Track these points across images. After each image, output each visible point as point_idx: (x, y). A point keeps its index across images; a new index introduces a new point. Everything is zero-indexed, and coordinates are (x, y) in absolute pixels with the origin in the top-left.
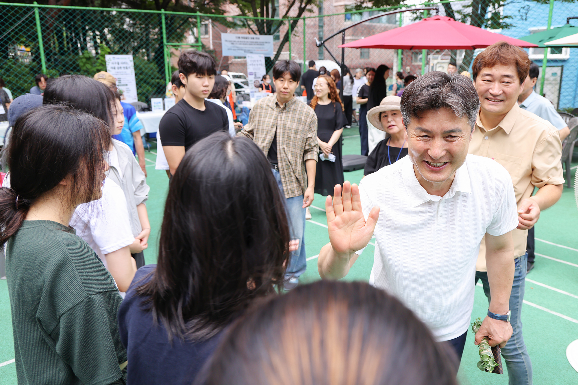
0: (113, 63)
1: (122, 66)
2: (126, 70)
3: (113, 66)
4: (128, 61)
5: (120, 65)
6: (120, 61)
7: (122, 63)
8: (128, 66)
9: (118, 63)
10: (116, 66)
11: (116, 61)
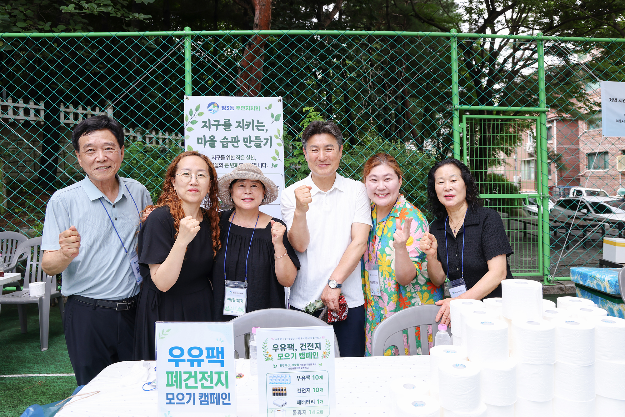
0: (206, 125)
1: (242, 134)
2: (253, 151)
3: (207, 133)
4: (266, 119)
5: (235, 132)
6: (234, 117)
7: (241, 125)
8: (263, 135)
9: (227, 125)
10: (220, 134)
11: (221, 116)
